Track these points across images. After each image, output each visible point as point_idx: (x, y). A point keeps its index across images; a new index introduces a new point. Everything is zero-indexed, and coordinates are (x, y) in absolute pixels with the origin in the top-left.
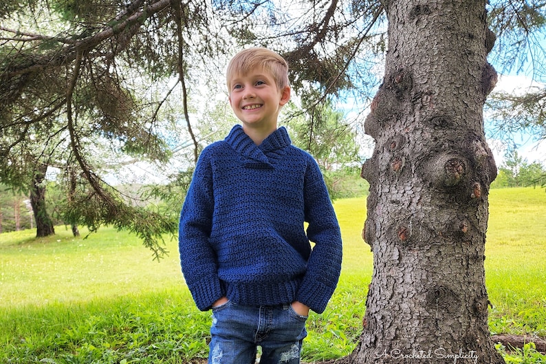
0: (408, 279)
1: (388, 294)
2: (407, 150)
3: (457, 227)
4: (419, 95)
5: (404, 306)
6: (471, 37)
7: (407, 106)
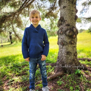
0: (64, 51)
1: (61, 53)
2: (63, 30)
3: (71, 42)
4: (65, 21)
5: (63, 55)
6: (73, 11)
7: (63, 23)
